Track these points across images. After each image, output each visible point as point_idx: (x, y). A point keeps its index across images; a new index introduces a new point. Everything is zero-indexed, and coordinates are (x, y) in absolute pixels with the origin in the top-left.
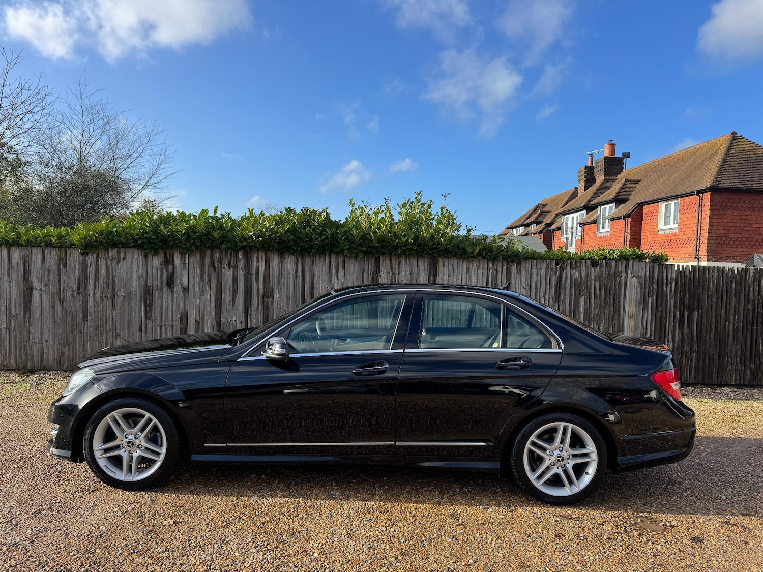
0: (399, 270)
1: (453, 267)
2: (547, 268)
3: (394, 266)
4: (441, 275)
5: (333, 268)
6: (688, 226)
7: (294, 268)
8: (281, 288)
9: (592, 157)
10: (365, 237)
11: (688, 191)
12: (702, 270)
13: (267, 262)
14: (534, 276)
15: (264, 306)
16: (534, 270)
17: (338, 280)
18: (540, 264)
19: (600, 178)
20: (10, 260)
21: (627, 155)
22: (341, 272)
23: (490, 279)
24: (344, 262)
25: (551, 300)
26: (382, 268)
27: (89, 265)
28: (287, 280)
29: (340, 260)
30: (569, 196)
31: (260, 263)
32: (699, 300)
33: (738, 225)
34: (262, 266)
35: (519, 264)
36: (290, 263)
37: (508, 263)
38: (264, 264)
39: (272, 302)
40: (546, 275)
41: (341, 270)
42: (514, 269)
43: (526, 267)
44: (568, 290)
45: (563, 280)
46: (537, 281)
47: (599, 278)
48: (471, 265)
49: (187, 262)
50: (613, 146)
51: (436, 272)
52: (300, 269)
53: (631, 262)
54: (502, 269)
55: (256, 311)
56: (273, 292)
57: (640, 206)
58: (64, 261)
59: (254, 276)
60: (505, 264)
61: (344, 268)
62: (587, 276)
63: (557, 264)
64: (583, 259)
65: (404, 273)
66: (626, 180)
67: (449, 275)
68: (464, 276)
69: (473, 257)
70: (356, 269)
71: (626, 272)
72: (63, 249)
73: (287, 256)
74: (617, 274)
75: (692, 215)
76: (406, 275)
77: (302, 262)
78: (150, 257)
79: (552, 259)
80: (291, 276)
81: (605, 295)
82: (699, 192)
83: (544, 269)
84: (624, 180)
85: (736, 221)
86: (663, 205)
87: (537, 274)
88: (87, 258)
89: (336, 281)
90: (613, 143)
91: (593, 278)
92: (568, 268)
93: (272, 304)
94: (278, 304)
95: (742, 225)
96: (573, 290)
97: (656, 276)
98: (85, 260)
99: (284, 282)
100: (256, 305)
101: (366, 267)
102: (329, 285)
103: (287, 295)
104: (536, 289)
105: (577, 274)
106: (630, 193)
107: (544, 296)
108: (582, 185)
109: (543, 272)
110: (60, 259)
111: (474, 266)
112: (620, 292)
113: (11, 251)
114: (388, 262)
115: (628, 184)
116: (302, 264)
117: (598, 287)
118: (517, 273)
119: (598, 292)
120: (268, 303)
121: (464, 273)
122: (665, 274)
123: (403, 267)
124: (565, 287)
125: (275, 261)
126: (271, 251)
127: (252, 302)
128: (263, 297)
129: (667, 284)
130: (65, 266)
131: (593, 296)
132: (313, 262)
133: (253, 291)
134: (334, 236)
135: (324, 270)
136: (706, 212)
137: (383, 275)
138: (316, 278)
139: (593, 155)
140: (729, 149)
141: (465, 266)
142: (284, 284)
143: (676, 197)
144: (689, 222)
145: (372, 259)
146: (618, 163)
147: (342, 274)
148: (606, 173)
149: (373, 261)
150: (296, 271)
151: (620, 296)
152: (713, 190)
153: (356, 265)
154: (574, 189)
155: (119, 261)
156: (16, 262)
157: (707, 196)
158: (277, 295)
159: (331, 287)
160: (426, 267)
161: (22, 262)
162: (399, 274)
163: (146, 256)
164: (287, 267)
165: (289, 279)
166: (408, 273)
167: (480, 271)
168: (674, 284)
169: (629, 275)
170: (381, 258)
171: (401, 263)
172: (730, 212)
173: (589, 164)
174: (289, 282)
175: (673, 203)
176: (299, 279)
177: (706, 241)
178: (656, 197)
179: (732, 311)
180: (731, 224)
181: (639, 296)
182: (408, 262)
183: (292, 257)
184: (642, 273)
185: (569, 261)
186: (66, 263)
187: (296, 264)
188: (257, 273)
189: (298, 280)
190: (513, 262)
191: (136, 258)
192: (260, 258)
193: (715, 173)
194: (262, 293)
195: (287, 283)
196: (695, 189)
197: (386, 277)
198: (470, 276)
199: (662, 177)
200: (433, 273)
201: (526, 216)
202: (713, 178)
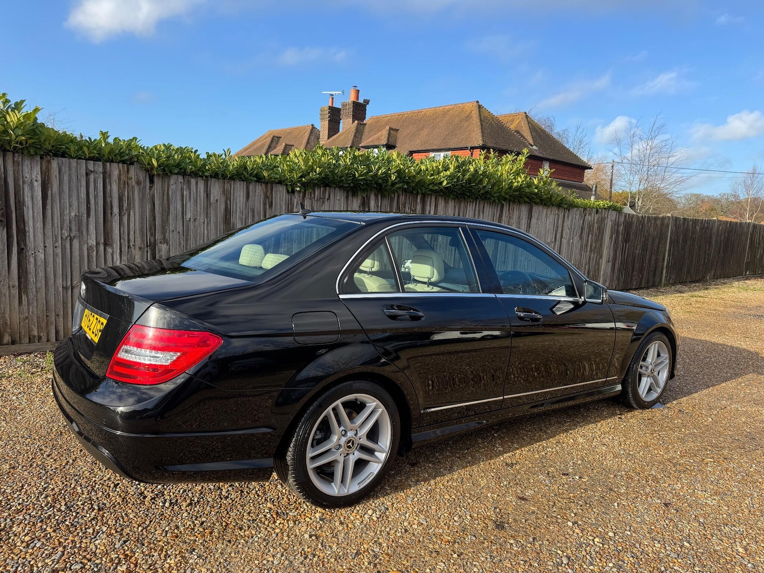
0: (513, 214)
1: (539, 212)
2: (579, 214)
3: (510, 211)
4: (533, 219)
5: (477, 212)
9: (333, 99)
11: (461, 146)
13: (436, 207)
16: (574, 216)
20: (208, 196)
21: (367, 102)
23: (555, 222)
24: (483, 207)
26: (504, 212)
27: (295, 205)
30: (308, 132)
31: (432, 205)
32: (629, 236)
36: (451, 207)
37: (564, 209)
41: (481, 214)
42: (567, 214)
43: (571, 213)
45: (585, 222)
46: (574, 223)
47: (598, 221)
48: (548, 211)
49: (379, 205)
50: (357, 92)
51: (531, 217)
57: (411, 153)
58: (270, 200)
61: (483, 210)
62: (594, 220)
64: (593, 209)
67: (537, 219)
68: (544, 220)
71: (608, 218)
72: (269, 185)
73: (449, 200)
74: (604, 219)
76: (516, 219)
77: (458, 206)
78: (350, 198)
81: (598, 233)
82: (473, 148)
84: (387, 127)
86: (433, 154)
87: (575, 219)
88: (293, 198)
90: (357, 88)
97: (617, 220)
98: (291, 199)
101: (496, 212)
106: (397, 141)
109: (578, 217)
110: (266, 197)
112: (604, 231)
113: (209, 184)
114: (508, 208)
117: (596, 228)
118: (567, 218)
119: (596, 231)
121: (544, 217)
122: (620, 219)
123: (515, 212)
124: (585, 228)
125: (441, 204)
130: (271, 206)
131: (594, 234)
132: (465, 206)
139: (334, 97)
140: (480, 115)
141: (545, 212)
143: (448, 150)
146: (362, 109)
149: (500, 207)
153: (491, 210)
154: (311, 126)
155: (323, 202)
156: (216, 199)
157: (479, 152)
160: (527, 212)
161: (223, 200)
163: (347, 197)
166: (518, 214)
167: (552, 216)
168: (622, 224)
170: (504, 205)
171: (514, 209)
173: (330, 105)
175: (444, 153)
178: (426, 148)
179: (639, 243)
181: (610, 234)
182: (518, 207)
183: (453, 201)
184: (613, 219)
186: (272, 203)
187: (455, 207)
191: (338, 199)
196: (469, 145)
198: (547, 220)
199: (422, 129)
200: (530, 217)
201: (266, 147)
202: (481, 138)
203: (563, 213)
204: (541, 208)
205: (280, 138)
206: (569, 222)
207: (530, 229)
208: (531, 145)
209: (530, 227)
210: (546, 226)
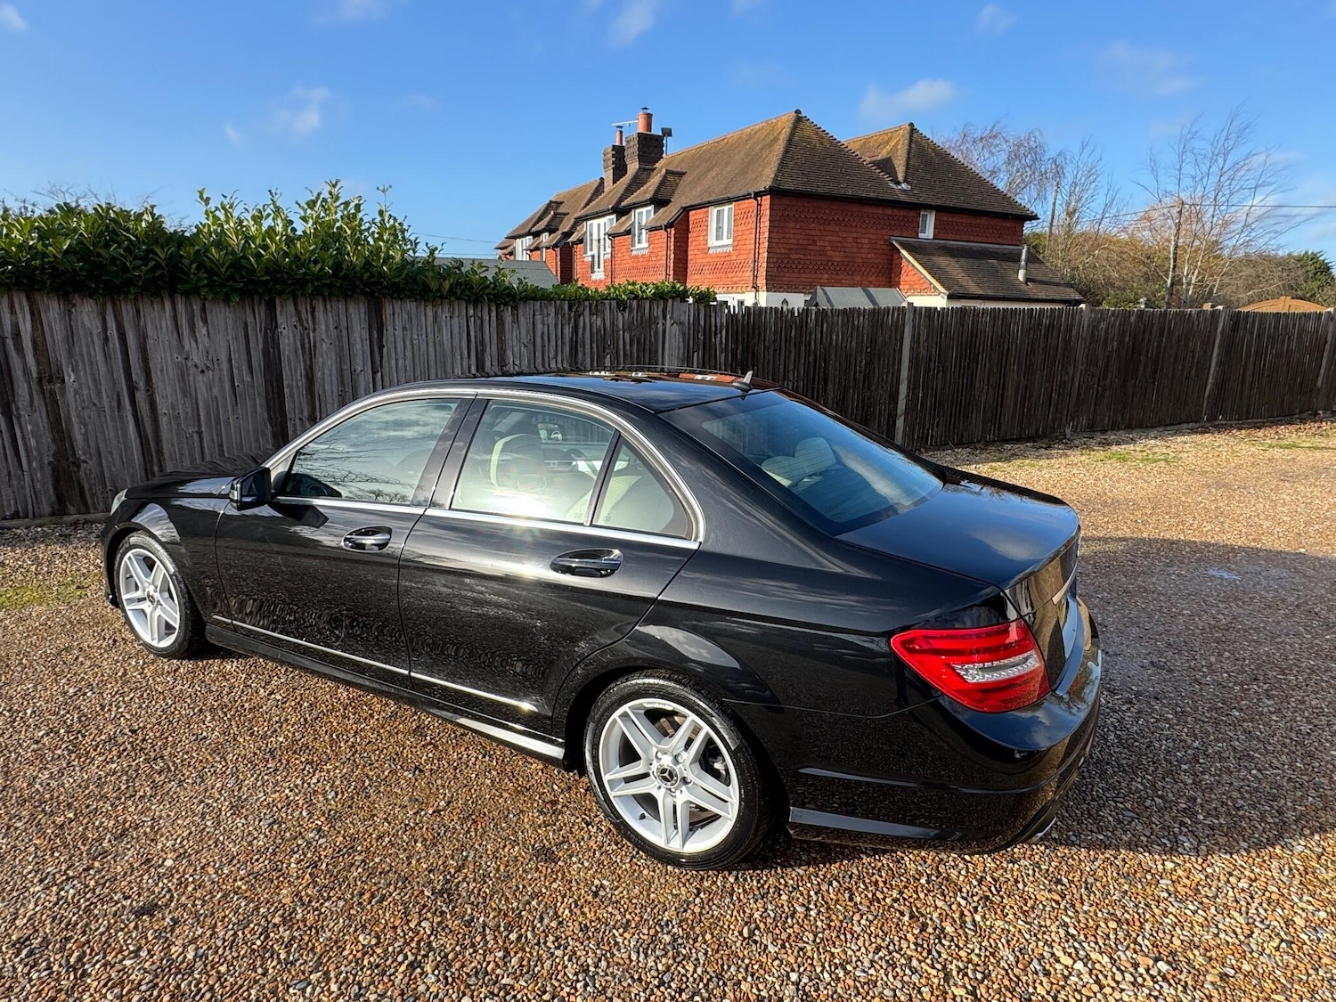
0: (314, 323)
1: (409, 314)
2: (557, 314)
3: (304, 316)
4: (390, 329)
5: (184, 321)
6: (743, 242)
7: (98, 322)
8: (77, 362)
9: (621, 133)
10: (238, 264)
11: (744, 192)
12: (757, 312)
13: (35, 314)
14: (539, 326)
15: (44, 398)
16: (538, 317)
17: (197, 343)
18: (547, 308)
19: (633, 166)
21: (667, 132)
22: (201, 330)
23: (472, 333)
24: (203, 310)
25: (565, 362)
26: (281, 319)
28: (88, 347)
29: (195, 307)
30: (592, 191)
31: (20, 316)
32: (753, 353)
33: (801, 242)
34: (24, 320)
35: (515, 308)
36: (87, 314)
37: (498, 306)
38: (28, 317)
39: (63, 390)
40: (556, 325)
41: (199, 324)
42: (508, 315)
43: (525, 311)
44: (588, 346)
45: (580, 331)
46: (543, 334)
47: (628, 327)
48: (440, 311)
50: (649, 117)
51: (382, 325)
52: (112, 325)
53: (670, 301)
54: (489, 315)
55: (29, 409)
56: (60, 371)
57: (686, 210)
59: (10, 343)
60: (494, 308)
61: (205, 321)
62: (613, 324)
63: (570, 308)
64: (606, 299)
65: (323, 327)
66: (668, 172)
67: (404, 329)
68: (429, 330)
69: (442, 297)
70: (230, 322)
71: (665, 318)
73: (79, 300)
74: (652, 321)
75: (749, 226)
76: (327, 331)
77: (114, 311)
79: (564, 300)
80: (96, 339)
81: (638, 351)
82: (758, 195)
83: (552, 315)
84: (664, 171)
85: (799, 237)
86: (714, 211)
87: (543, 324)
89: (194, 345)
90: (648, 111)
91: (621, 327)
92: (587, 313)
93: (63, 394)
94: (76, 392)
95: (806, 242)
96: (594, 345)
97: (702, 323)
99: (81, 350)
100: (28, 397)
101: (250, 319)
102: (180, 354)
103: (92, 374)
104: (543, 346)
105: (599, 322)
106: (674, 192)
107: (556, 358)
108: (608, 175)
109: (551, 320)
111: (444, 313)
112: (657, 347)
114: (291, 308)
115: (670, 178)
116: (115, 316)
117: (628, 341)
118: (513, 322)
119: (628, 347)
120: (52, 393)
121: (429, 324)
122: (713, 319)
123: (321, 317)
124: (584, 342)
125: (53, 311)
126: (39, 290)
127: (16, 391)
128: (40, 380)
129: (716, 334)
131: (622, 353)
132: (138, 312)
133: (13, 373)
134: (174, 261)
135: (164, 326)
136: (765, 223)
137: (285, 332)
138: (150, 342)
139: (623, 130)
140: (792, 134)
141: (430, 314)
142: (82, 355)
143: (729, 201)
144: (745, 237)
145: (260, 303)
146: (657, 144)
147: (204, 331)
148: (641, 158)
149: (263, 308)
150: (105, 329)
151: (657, 351)
152: (774, 192)
153: (230, 316)
154: (599, 181)
157: (766, 200)
158: (70, 378)
159: (185, 356)
160: (362, 315)
162: (314, 330)
164: (83, 323)
165: (91, 345)
166: (332, 327)
167: (455, 320)
168: (724, 332)
169: (668, 322)
170: (277, 301)
171: (317, 309)
172: (792, 225)
173: (618, 144)
174: (92, 350)
175: (726, 208)
176: (114, 344)
177: (765, 265)
178: (705, 200)
179: (791, 367)
180: (793, 241)
181: (681, 351)
182: (328, 307)
183: (91, 301)
184: (684, 319)
185: (587, 303)
188: (17, 335)
189: (111, 345)
190: (506, 304)
192: (17, 305)
193: (775, 169)
194: (35, 375)
195: (89, 353)
196: (752, 190)
197: (291, 335)
198: (440, 330)
199: (712, 169)
200: (377, 325)
201: (535, 220)
202: (772, 176)
203: (494, 314)
204: (410, 306)
205: (562, 203)
206: (523, 332)
207: (385, 350)
208: (898, 183)
209: (381, 347)
210: (442, 344)
